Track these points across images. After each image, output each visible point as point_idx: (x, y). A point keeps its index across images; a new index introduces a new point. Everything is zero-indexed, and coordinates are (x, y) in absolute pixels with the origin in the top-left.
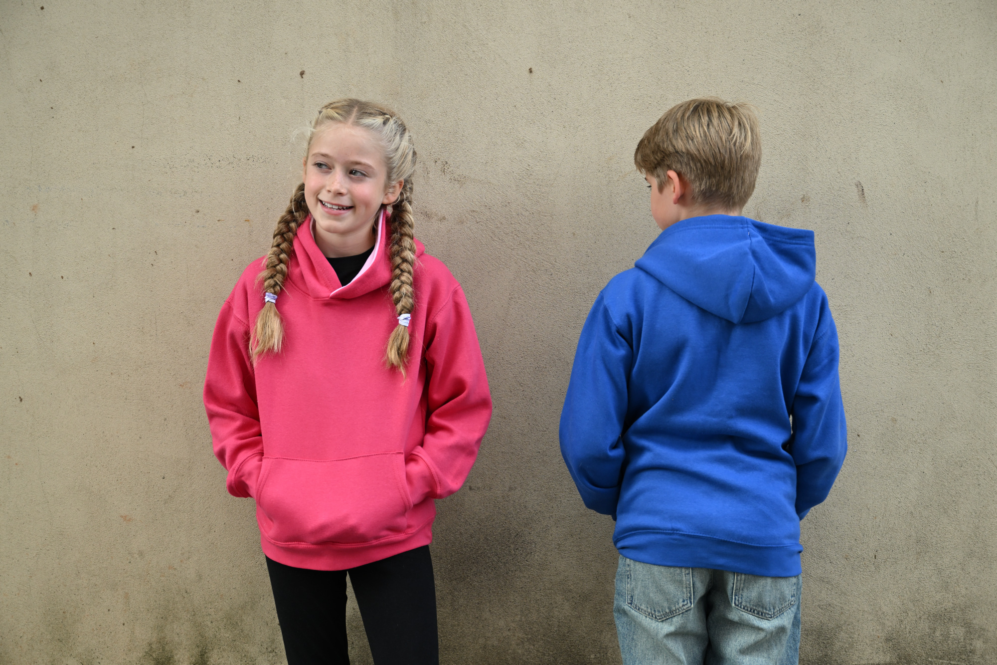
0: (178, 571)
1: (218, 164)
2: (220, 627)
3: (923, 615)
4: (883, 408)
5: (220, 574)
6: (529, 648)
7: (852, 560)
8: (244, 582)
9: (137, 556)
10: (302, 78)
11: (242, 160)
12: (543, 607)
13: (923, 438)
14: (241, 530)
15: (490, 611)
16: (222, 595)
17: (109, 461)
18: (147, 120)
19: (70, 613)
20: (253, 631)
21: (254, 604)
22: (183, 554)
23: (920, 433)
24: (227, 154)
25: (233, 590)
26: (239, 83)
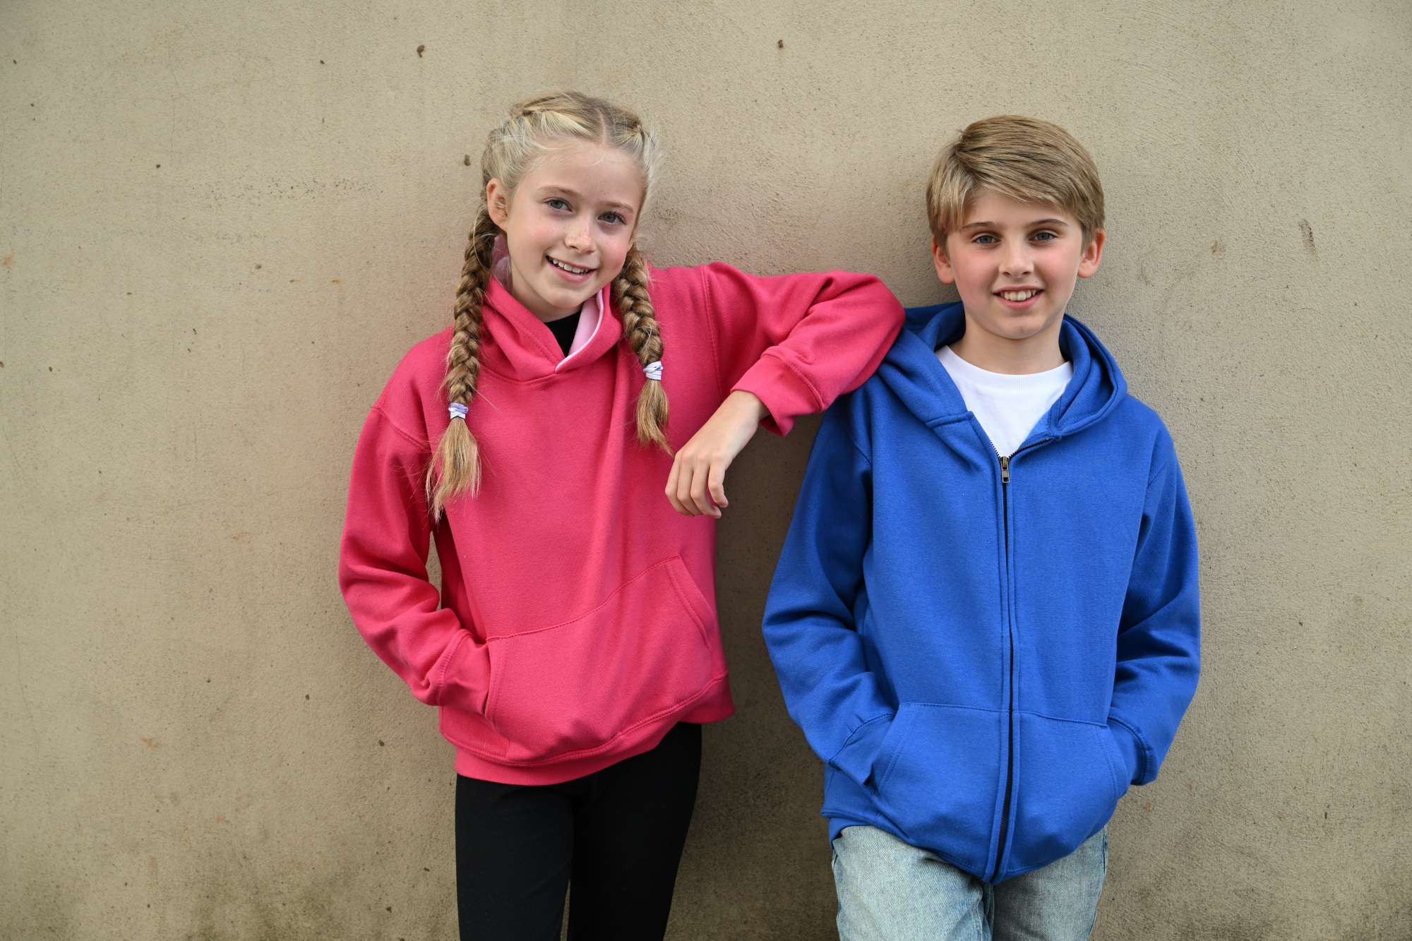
0: (232, 825)
1: (290, 192)
2: (297, 912)
3: (1402, 908)
4: (1340, 580)
5: (296, 831)
7: (1289, 820)
8: (334, 843)
9: (169, 801)
10: (421, 56)
11: (327, 186)
12: (799, 888)
13: (1405, 629)
14: (329, 762)
15: (716, 893)
16: (299, 864)
17: (125, 654)
18: (180, 124)
19: (67, 888)
20: (347, 918)
21: (350, 878)
22: (238, 799)
23: (1400, 620)
24: (304, 177)
25: (317, 856)
26: (322, 65)
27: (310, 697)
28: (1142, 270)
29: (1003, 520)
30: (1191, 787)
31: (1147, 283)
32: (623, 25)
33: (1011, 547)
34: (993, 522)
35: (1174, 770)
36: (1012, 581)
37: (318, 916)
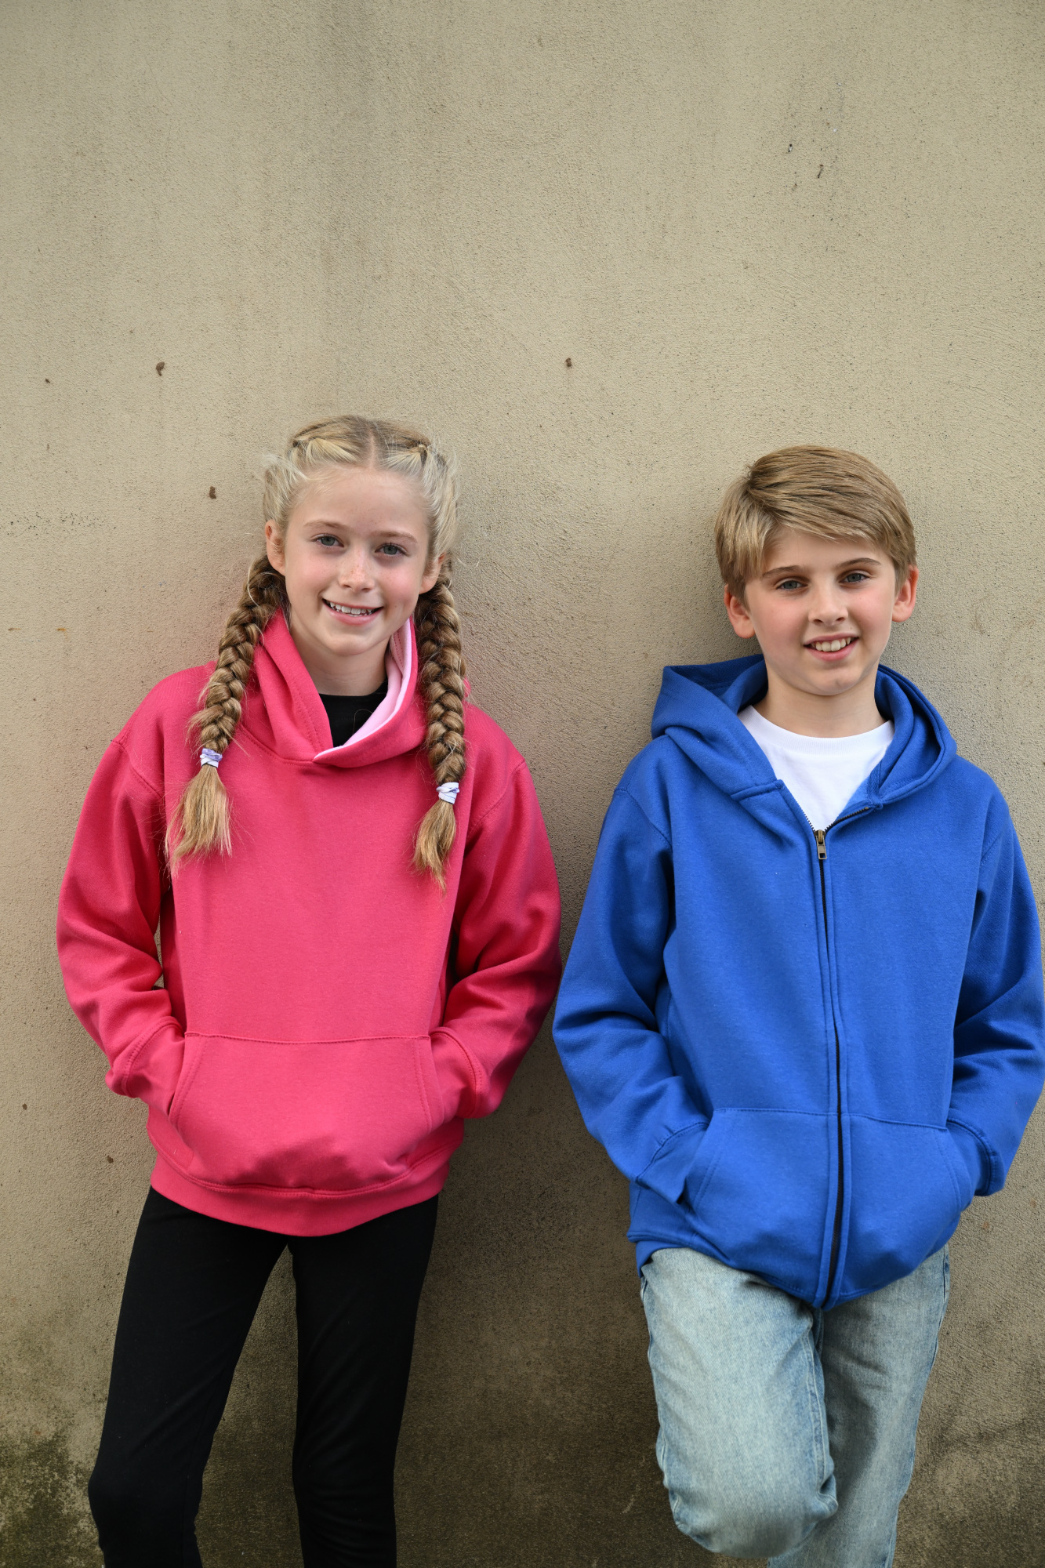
1: (9, 528)
2: (11, 1356)
5: (10, 1262)
6: (564, 1397)
8: (54, 1276)
10: (160, 375)
11: (53, 522)
12: (590, 1324)
14: (49, 1182)
15: (495, 1330)
16: (14, 1299)
20: (69, 1363)
21: (72, 1316)
24: (26, 511)
25: (35, 1291)
26: (48, 385)
27: (28, 1106)
28: (977, 618)
29: (820, 901)
30: (1034, 1204)
31: (982, 632)
32: (391, 341)
33: (831, 931)
34: (809, 904)
35: (1015, 1185)
36: (834, 969)
37: (35, 1360)
